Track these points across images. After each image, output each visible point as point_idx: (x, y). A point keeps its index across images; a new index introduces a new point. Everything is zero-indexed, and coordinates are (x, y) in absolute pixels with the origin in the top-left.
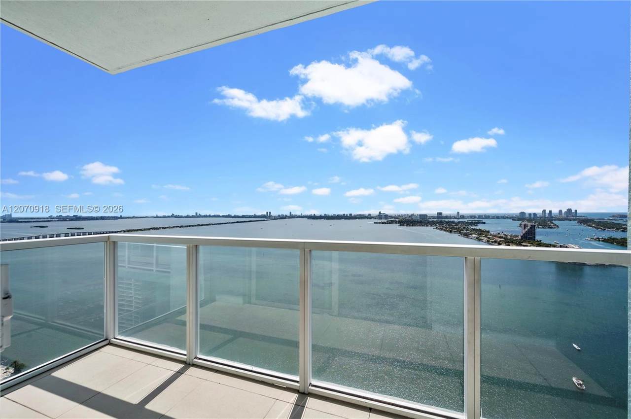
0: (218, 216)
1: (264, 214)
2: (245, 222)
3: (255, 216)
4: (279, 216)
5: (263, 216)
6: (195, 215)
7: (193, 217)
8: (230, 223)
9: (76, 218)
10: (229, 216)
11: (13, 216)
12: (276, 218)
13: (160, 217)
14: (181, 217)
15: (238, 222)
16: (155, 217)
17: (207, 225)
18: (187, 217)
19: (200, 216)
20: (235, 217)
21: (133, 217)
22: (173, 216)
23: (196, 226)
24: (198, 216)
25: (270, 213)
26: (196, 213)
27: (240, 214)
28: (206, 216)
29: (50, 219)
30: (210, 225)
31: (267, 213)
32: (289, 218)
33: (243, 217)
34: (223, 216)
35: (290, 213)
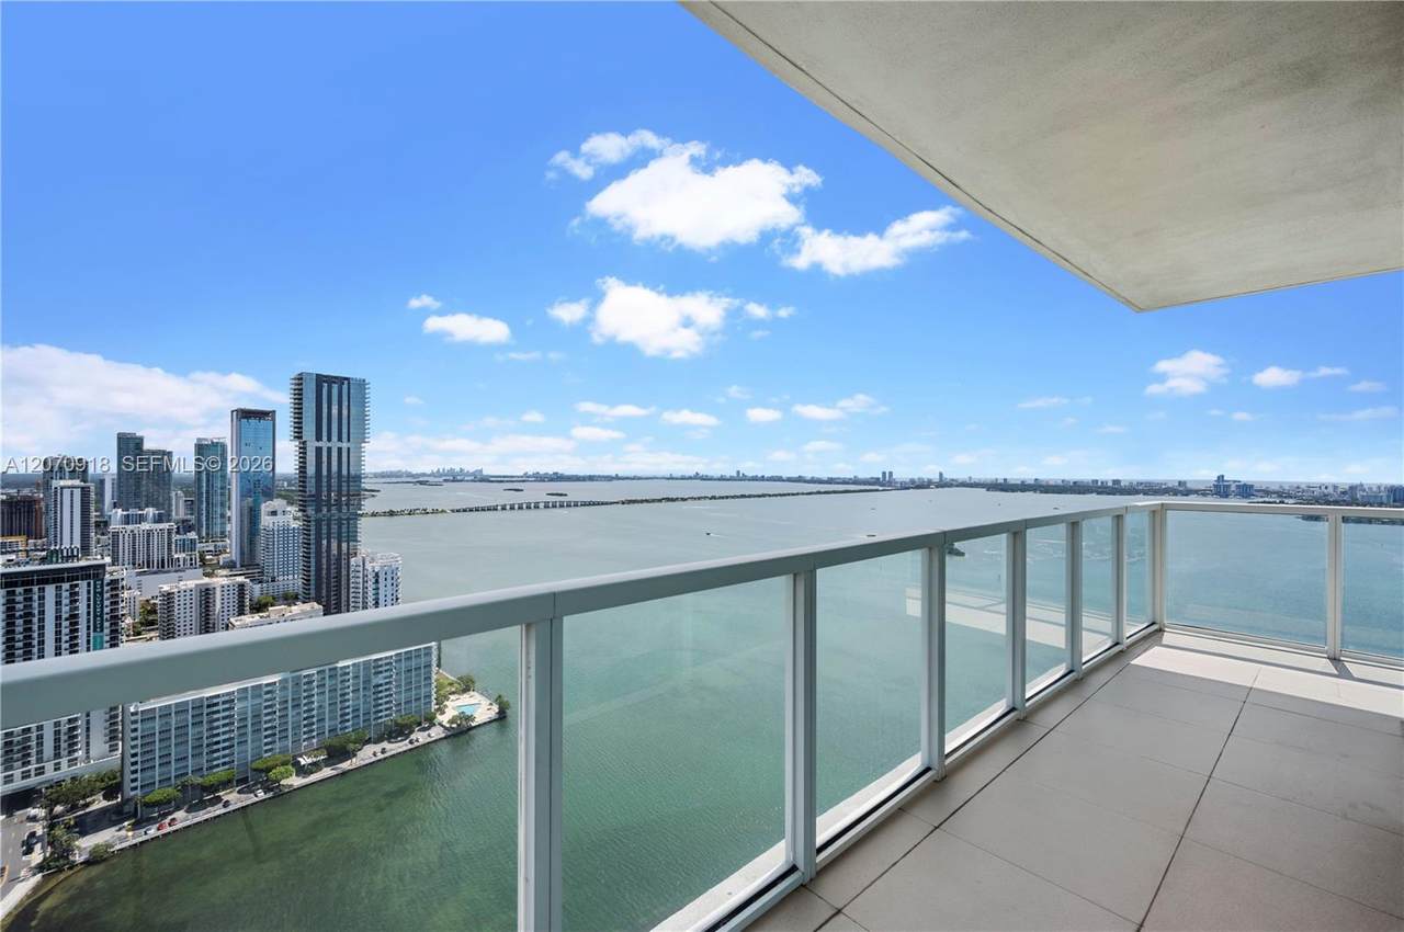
0: (779, 479)
1: (876, 476)
2: (835, 492)
3: (856, 481)
4: (912, 481)
5: (876, 481)
6: (735, 475)
7: (731, 479)
8: (803, 494)
9: (557, 478)
10: (800, 480)
11: (485, 473)
12: (905, 487)
13: (677, 479)
14: (711, 479)
15: (819, 493)
16: (668, 479)
17: (759, 496)
18: (722, 479)
19: (744, 478)
20: (813, 481)
21: (634, 478)
22: (697, 477)
23: (738, 497)
24: (741, 478)
25: (891, 473)
26: (738, 472)
27: (824, 476)
28: (755, 479)
29: (525, 478)
30: (764, 496)
31: (884, 473)
32: (937, 487)
33: (830, 481)
34: (790, 480)
35: (941, 474)
